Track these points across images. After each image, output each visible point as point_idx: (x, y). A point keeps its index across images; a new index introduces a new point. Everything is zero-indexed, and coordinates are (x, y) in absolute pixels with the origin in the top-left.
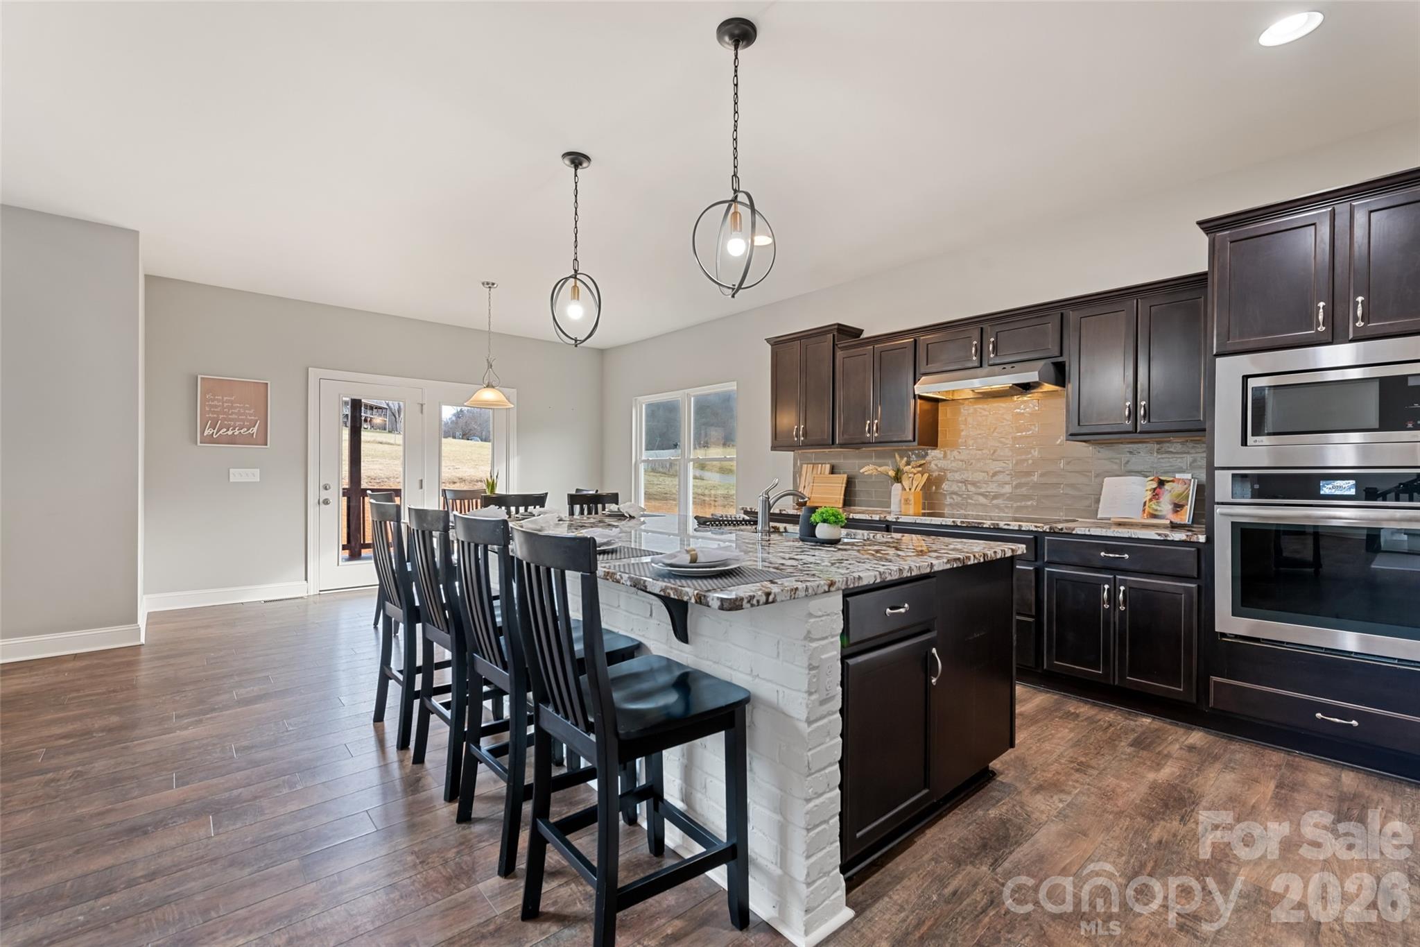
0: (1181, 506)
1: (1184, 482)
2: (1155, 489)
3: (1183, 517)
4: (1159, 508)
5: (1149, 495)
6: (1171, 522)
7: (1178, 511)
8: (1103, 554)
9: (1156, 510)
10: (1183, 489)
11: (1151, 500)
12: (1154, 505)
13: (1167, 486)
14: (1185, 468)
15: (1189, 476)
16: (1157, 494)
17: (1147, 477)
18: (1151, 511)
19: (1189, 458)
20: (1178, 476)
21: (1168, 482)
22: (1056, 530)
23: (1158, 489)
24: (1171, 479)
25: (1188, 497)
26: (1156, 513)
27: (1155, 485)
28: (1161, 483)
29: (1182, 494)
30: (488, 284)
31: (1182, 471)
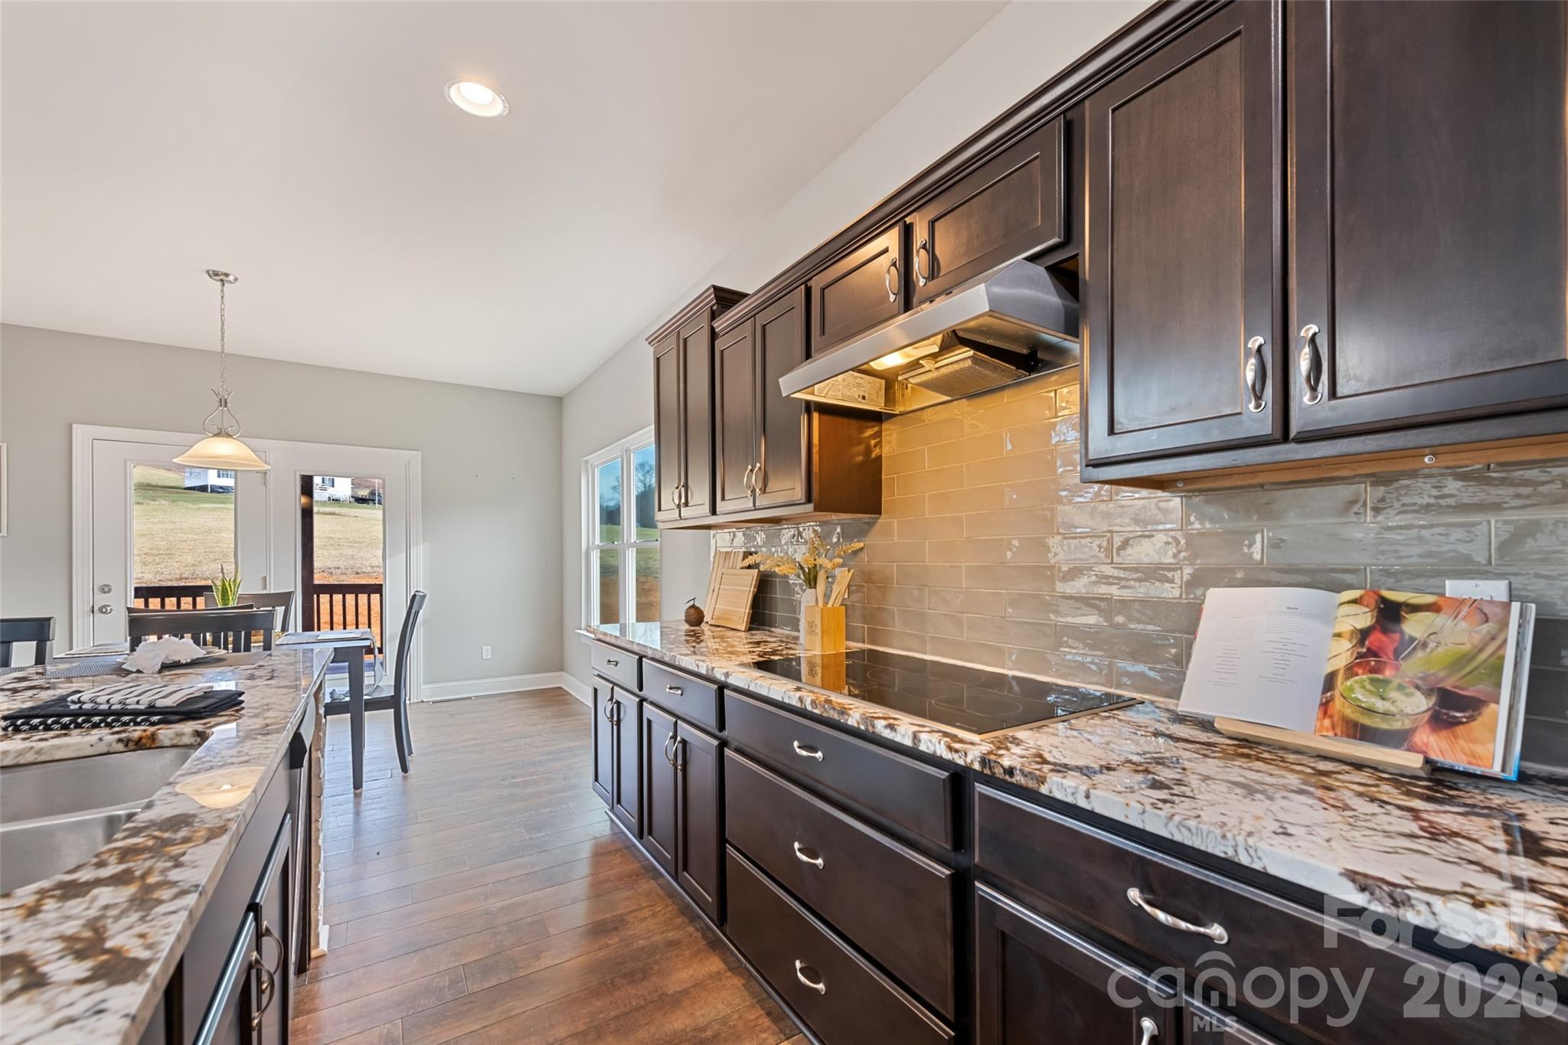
0: (1474, 705)
1: (1479, 610)
2: (1363, 634)
3: (1479, 749)
4: (1380, 705)
5: (1342, 653)
6: (1428, 761)
7: (1455, 723)
8: (1134, 894)
9: (1370, 711)
10: (1476, 639)
11: (1350, 671)
12: (1358, 690)
13: (1413, 626)
14: (1481, 559)
15: (1495, 590)
16: (1371, 653)
17: (1338, 588)
18: (1349, 712)
19: (1494, 527)
20: (1453, 588)
21: (1416, 608)
22: (999, 772)
23: (1376, 637)
24: (1429, 599)
25: (1498, 670)
26: (1367, 721)
27: (1364, 618)
28: (1390, 613)
29: (1468, 657)
30: (216, 274)
31: (1467, 570)
